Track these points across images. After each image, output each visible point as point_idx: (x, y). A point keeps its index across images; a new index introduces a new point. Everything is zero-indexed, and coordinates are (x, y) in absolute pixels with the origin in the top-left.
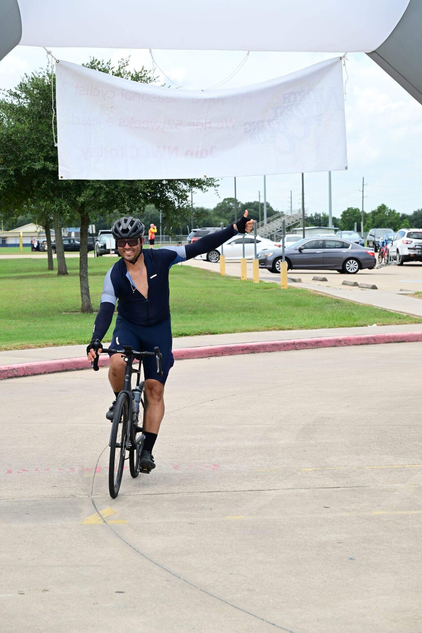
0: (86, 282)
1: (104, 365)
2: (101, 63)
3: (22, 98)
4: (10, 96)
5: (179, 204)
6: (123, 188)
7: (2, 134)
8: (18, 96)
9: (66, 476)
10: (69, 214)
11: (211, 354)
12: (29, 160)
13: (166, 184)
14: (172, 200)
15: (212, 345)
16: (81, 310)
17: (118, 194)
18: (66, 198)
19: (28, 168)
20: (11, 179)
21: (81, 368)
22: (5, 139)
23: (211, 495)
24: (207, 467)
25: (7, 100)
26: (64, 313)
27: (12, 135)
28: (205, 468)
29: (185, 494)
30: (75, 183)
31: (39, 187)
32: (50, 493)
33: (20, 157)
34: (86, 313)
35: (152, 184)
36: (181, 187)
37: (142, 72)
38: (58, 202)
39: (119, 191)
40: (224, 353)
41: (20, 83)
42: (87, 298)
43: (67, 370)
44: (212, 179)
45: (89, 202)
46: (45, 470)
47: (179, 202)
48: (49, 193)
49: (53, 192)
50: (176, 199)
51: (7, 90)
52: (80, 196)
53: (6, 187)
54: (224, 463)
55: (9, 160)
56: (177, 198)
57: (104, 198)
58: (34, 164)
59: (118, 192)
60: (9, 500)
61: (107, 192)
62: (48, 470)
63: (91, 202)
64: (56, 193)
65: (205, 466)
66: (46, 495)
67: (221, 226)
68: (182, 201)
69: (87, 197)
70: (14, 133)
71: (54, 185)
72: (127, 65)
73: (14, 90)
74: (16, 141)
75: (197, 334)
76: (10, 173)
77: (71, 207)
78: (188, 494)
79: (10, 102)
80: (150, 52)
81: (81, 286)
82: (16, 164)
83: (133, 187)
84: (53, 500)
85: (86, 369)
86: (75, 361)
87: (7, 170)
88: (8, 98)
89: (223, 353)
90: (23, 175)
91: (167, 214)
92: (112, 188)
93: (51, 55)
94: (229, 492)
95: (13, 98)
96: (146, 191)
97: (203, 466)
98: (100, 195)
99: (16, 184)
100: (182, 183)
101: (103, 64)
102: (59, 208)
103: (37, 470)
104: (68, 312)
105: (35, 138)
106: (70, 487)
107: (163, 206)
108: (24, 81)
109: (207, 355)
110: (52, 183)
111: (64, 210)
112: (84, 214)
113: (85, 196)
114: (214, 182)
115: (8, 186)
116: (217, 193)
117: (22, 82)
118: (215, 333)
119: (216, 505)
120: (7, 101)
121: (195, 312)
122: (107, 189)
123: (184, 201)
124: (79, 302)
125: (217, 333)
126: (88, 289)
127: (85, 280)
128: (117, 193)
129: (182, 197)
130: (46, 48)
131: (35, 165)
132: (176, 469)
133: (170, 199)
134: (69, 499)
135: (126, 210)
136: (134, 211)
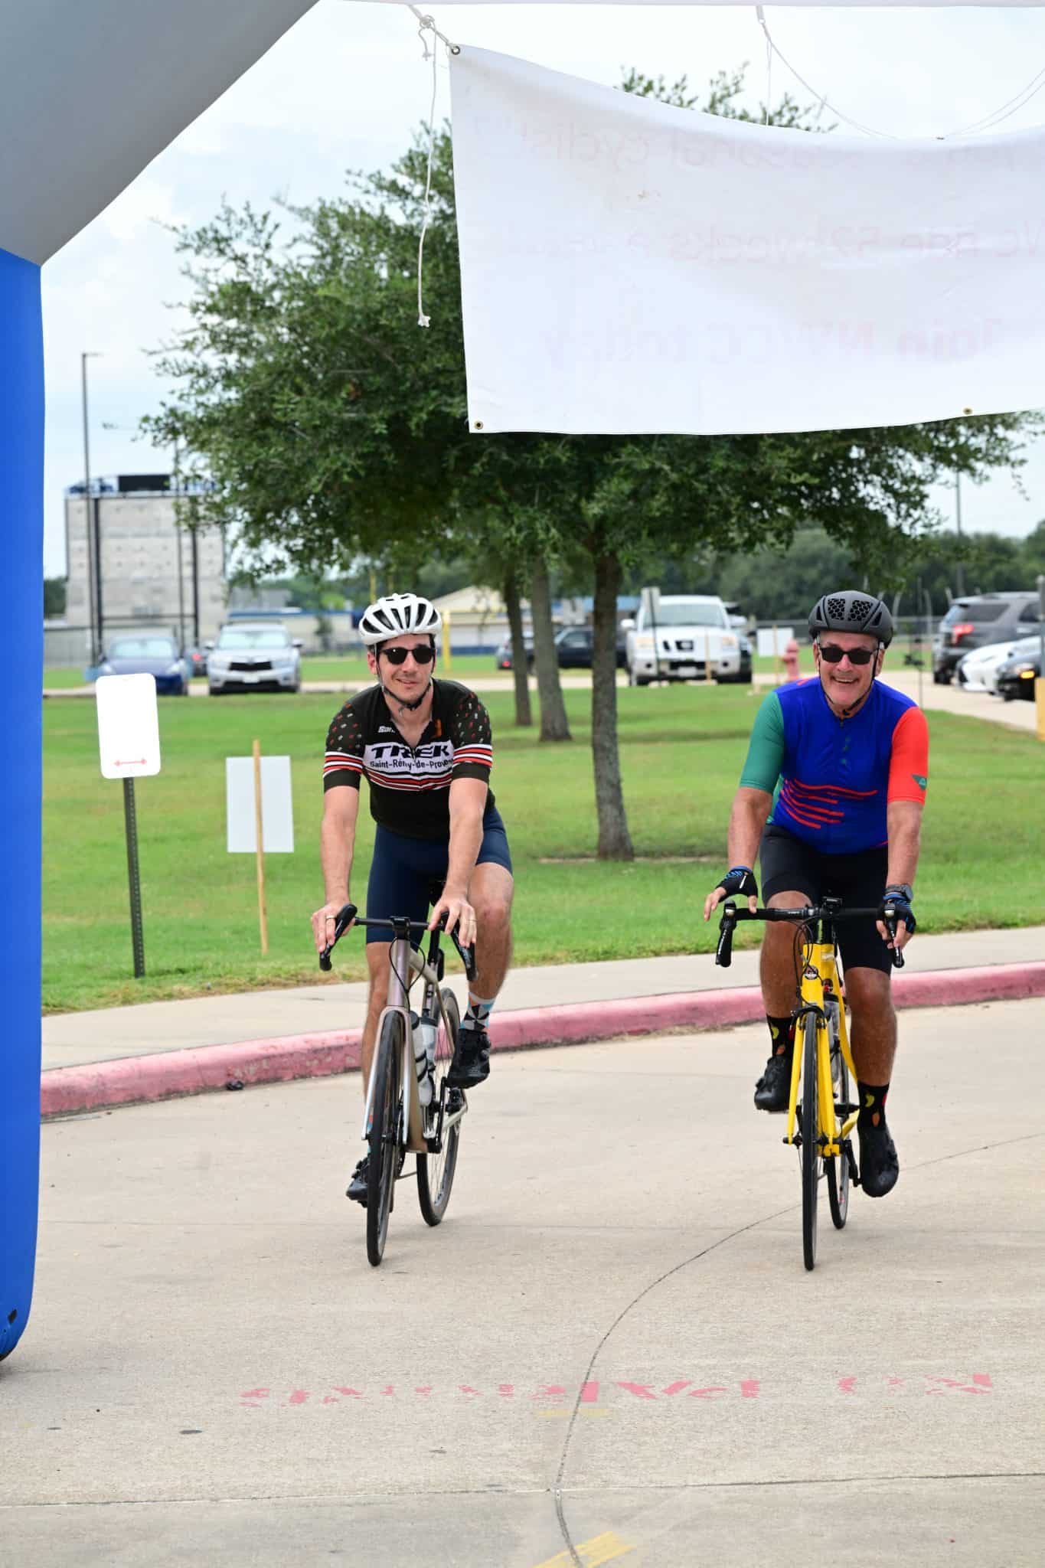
0: (610, 764)
1: (649, 1027)
2: (656, 86)
3: (413, 198)
4: (379, 193)
5: (900, 521)
6: (725, 471)
7: (350, 309)
8: (402, 193)
9: (482, 1413)
10: (555, 556)
11: (993, 990)
12: (434, 388)
13: (859, 462)
14: (878, 507)
15: (995, 964)
16: (596, 852)
17: (710, 490)
18: (549, 505)
19: (431, 413)
20: (377, 448)
21: (576, 1038)
22: (359, 326)
23: (955, 1489)
24: (950, 1386)
25: (368, 203)
26: (545, 861)
27: (379, 312)
28: (943, 1385)
29: (869, 1482)
30: (576, 459)
31: (466, 472)
32: (421, 1477)
33: (407, 380)
34: (610, 865)
35: (815, 457)
36: (904, 467)
37: (785, 111)
38: (524, 519)
39: (711, 480)
40: (1034, 989)
41: (405, 153)
42: (615, 812)
43: (532, 1046)
44: (1004, 443)
45: (619, 516)
46: (418, 1390)
47: (898, 513)
48: (497, 488)
49: (507, 487)
50: (889, 505)
51: (368, 171)
52: (590, 498)
53: (362, 473)
54: (1008, 1370)
55: (374, 388)
56: (892, 501)
57: (664, 505)
58: (450, 401)
59: (709, 484)
60: (281, 1501)
61: (675, 487)
62: (423, 1391)
63: (625, 519)
64: (517, 488)
65: (946, 1381)
66: (406, 1481)
67: (1041, 589)
68: (907, 511)
69: (613, 501)
70: (388, 307)
71: (511, 465)
72: (737, 91)
73: (389, 175)
74: (392, 329)
75: (951, 928)
76: (374, 429)
77: (564, 536)
78: (877, 1482)
79: (376, 212)
80: (760, 15)
81: (599, 778)
82: (391, 403)
83: (755, 469)
84: (426, 1502)
85: (594, 1042)
86: (559, 1017)
87: (366, 420)
88: (368, 197)
89: (1030, 990)
90: (414, 434)
91: (862, 551)
92: (690, 472)
93: (434, 30)
94: (1018, 1478)
95: (385, 199)
96: (793, 481)
97: (938, 1381)
98: (653, 493)
99: (395, 462)
100: (909, 456)
101: (662, 89)
102: (526, 537)
103: (390, 1390)
104: (559, 858)
105: (451, 320)
106: (491, 1455)
107: (851, 529)
108: (421, 143)
109: (979, 996)
110: (505, 462)
111: (542, 542)
112: (603, 554)
113: (606, 499)
114: (1010, 450)
115: (370, 470)
116: (1020, 484)
117: (415, 148)
118: (1010, 922)
119: (971, 1527)
120: (367, 209)
121: (949, 858)
122: (674, 477)
123: (915, 509)
124: (588, 826)
125: (1015, 925)
126: (616, 787)
127: (608, 757)
128: (705, 487)
129: (911, 498)
130: (416, 6)
131: (451, 405)
132: (849, 1390)
133: (872, 507)
134: (482, 1496)
135: (733, 539)
136: (758, 547)
